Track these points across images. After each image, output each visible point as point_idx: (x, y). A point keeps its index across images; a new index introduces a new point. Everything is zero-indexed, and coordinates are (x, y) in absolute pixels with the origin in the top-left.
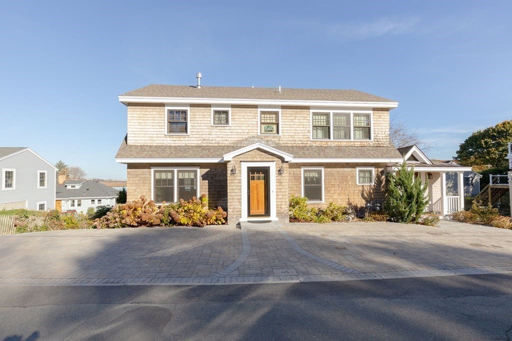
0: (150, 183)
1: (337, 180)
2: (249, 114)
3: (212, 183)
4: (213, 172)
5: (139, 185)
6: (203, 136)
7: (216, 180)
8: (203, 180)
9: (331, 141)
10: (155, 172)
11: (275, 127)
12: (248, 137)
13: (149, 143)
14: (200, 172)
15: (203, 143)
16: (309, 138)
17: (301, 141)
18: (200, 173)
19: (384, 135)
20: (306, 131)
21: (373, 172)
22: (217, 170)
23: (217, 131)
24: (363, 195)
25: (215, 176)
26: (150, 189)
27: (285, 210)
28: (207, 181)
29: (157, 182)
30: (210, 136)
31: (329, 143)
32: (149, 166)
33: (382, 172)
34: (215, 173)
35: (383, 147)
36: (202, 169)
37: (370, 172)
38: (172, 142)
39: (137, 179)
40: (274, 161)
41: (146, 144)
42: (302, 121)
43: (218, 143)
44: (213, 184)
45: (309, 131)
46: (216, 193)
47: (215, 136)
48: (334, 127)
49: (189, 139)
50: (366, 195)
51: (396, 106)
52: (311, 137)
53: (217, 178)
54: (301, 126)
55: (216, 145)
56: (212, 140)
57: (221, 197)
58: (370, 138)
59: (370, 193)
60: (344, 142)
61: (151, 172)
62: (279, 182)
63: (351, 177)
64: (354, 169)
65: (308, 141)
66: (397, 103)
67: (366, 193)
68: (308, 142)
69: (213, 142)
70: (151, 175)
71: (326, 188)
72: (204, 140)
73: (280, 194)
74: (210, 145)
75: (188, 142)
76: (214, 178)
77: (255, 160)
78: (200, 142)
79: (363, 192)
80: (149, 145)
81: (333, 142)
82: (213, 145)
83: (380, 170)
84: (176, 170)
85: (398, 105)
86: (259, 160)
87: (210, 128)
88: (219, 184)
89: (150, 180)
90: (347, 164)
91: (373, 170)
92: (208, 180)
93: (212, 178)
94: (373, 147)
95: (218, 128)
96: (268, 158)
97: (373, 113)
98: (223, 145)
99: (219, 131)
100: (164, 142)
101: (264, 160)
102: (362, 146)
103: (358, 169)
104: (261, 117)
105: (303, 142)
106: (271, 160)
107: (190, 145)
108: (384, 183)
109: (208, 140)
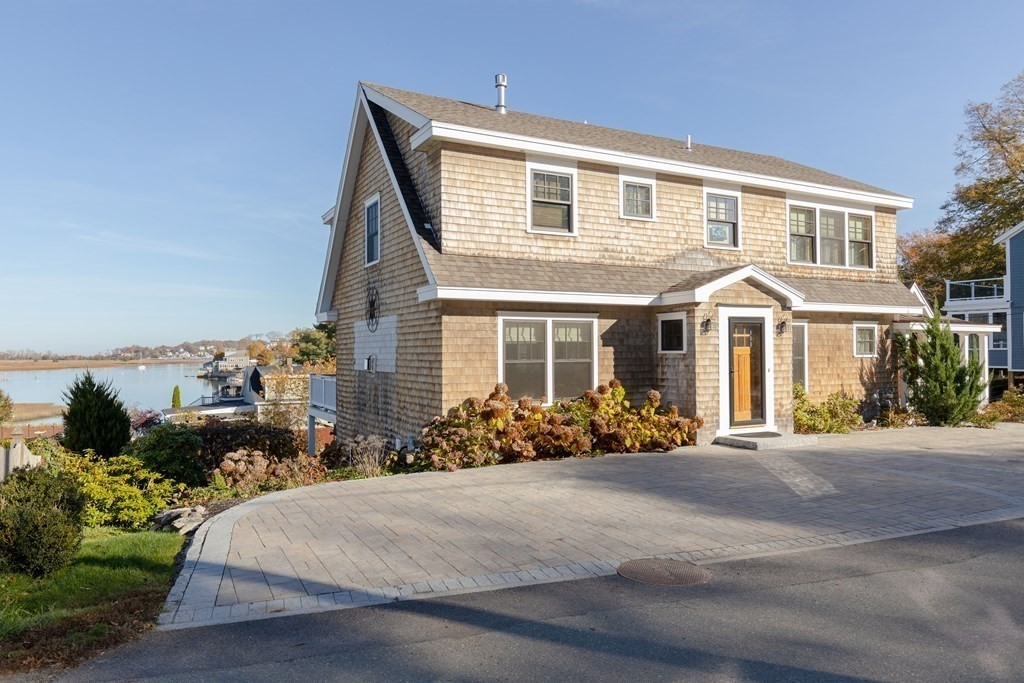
0: (495, 354)
1: (826, 348)
2: (686, 199)
3: (621, 353)
4: (623, 327)
5: (470, 356)
6: (604, 241)
7: (629, 346)
8: (603, 346)
9: (817, 268)
10: (507, 324)
11: (728, 229)
12: (687, 249)
13: (491, 250)
14: (598, 326)
15: (604, 257)
16: (784, 258)
17: (772, 264)
18: (599, 331)
19: (889, 261)
20: (781, 245)
21: (877, 334)
22: (631, 322)
23: (630, 230)
24: (861, 378)
25: (628, 336)
26: (495, 368)
27: (787, 410)
28: (611, 349)
29: (511, 350)
30: (616, 242)
31: (814, 271)
32: (492, 308)
33: (887, 333)
34: (627, 329)
35: (888, 283)
36: (602, 320)
37: (871, 331)
38: (543, 251)
39: (466, 341)
40: (769, 307)
41: (485, 253)
42: (774, 221)
43: (633, 259)
44: (624, 356)
45: (784, 243)
46: (628, 376)
47: (625, 243)
48: (822, 239)
49: (577, 246)
50: (865, 378)
51: (910, 206)
52: (788, 258)
53: (631, 341)
54: (772, 233)
55: (629, 263)
56: (621, 252)
57: (638, 387)
58: (871, 266)
59: (871, 373)
60: (836, 271)
61: (496, 325)
62: (778, 350)
63: (846, 341)
64: (850, 326)
65: (783, 265)
66: (912, 201)
67: (866, 374)
68: (784, 268)
69: (624, 256)
70: (496, 332)
71: (810, 364)
72: (606, 250)
73: (780, 375)
74: (617, 262)
75: (574, 253)
76: (625, 341)
77: (741, 302)
78: (597, 255)
79: (862, 371)
80: (491, 254)
81: (820, 268)
82: (623, 263)
83: (885, 327)
84: (550, 321)
85: (914, 204)
86: (746, 302)
87: (617, 222)
88: (634, 356)
89: (495, 346)
90: (841, 314)
91: (876, 326)
92: (614, 346)
93: (621, 341)
94: (876, 282)
95: (633, 225)
96: (761, 299)
97: (876, 216)
98: (641, 264)
99: (635, 231)
100: (523, 249)
101: (755, 303)
102: (860, 281)
103: (856, 326)
104: (709, 207)
105: (776, 267)
106: (765, 303)
107: (578, 260)
108: (889, 353)
109: (613, 251)
